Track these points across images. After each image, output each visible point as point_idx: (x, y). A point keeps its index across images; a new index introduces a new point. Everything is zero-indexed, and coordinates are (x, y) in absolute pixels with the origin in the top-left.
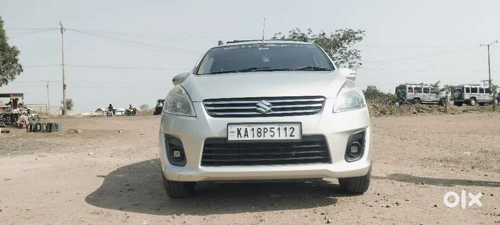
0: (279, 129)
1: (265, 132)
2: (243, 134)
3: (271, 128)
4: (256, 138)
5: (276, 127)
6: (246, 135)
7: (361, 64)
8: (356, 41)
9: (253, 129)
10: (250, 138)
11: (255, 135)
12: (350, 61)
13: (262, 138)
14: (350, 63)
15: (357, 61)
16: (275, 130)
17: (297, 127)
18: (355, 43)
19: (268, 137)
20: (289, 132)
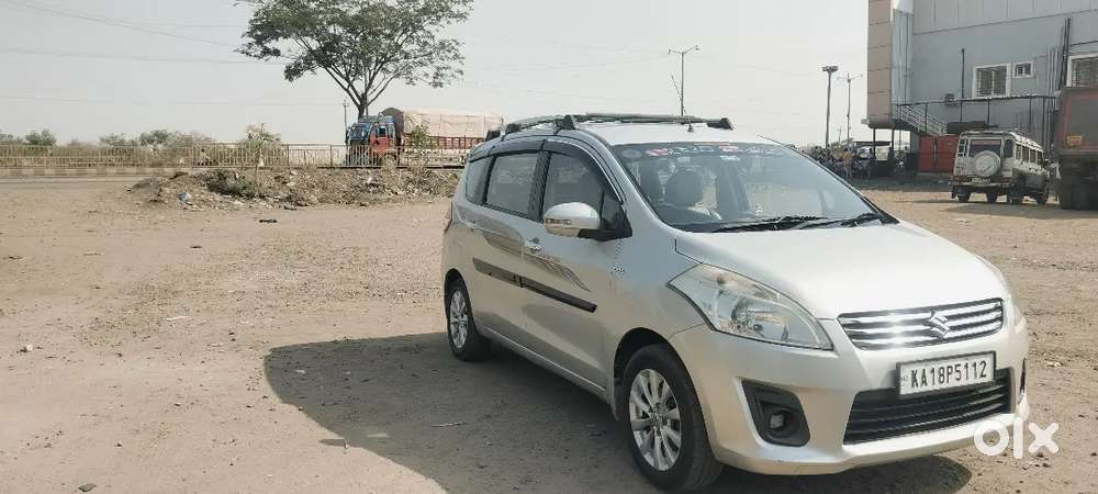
0: (966, 366)
1: (949, 374)
2: (919, 381)
3: (957, 366)
4: (938, 387)
5: (962, 362)
6: (924, 382)
7: (461, 72)
8: (453, 20)
9: (933, 371)
10: (929, 387)
11: (936, 382)
12: (439, 63)
13: (944, 386)
14: (438, 68)
15: (455, 65)
16: (961, 368)
17: (988, 360)
18: (448, 22)
19: (952, 382)
20: (979, 368)
